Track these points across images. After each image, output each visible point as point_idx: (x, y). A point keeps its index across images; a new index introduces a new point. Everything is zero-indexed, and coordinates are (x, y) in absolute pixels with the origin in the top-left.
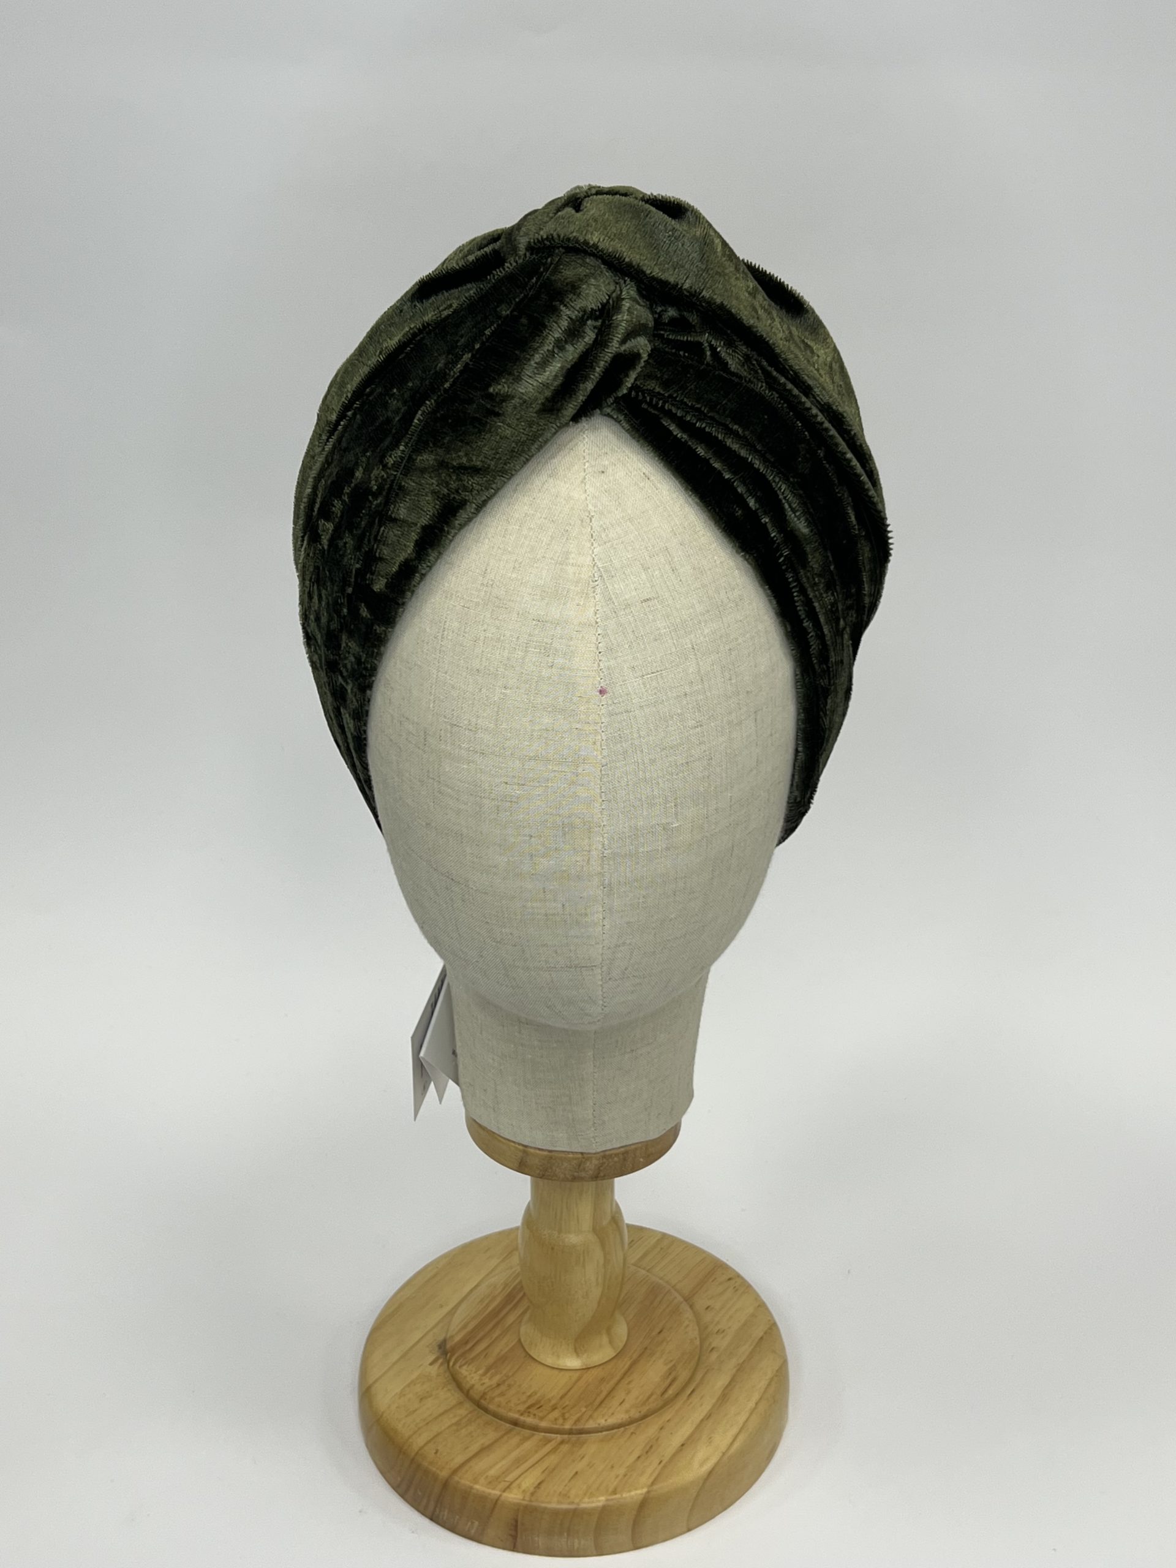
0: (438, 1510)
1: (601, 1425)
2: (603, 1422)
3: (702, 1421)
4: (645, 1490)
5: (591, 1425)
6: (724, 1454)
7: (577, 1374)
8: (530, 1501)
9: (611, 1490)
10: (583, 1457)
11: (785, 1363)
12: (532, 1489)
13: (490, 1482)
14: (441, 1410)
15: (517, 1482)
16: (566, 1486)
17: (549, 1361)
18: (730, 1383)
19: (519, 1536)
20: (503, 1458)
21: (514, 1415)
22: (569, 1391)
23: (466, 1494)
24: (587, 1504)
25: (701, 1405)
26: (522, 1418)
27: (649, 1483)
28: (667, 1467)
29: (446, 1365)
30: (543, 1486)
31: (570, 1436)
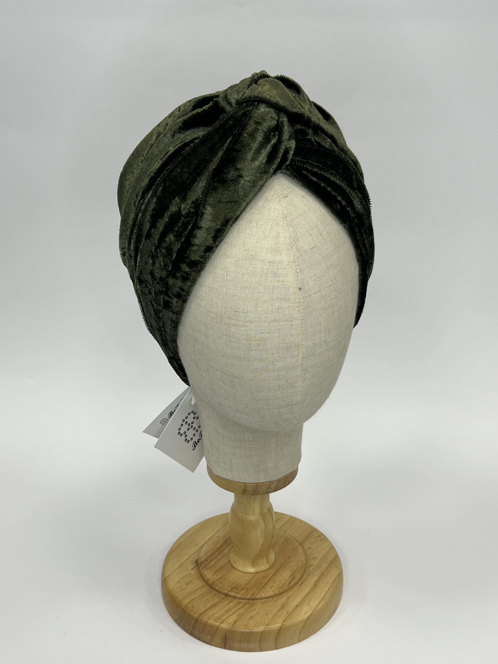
0: (193, 631)
1: (263, 597)
2: (263, 595)
3: (305, 596)
4: (280, 624)
5: (258, 596)
6: (314, 610)
7: (253, 574)
8: (232, 628)
9: (266, 624)
10: (254, 610)
11: (341, 572)
12: (233, 623)
13: (215, 620)
14: (195, 589)
15: (226, 620)
16: (247, 622)
17: (241, 569)
18: (318, 580)
19: (227, 642)
20: (221, 609)
21: (226, 592)
22: (250, 582)
23: (205, 625)
24: (256, 630)
25: (305, 589)
26: (230, 593)
27: (283, 622)
28: (290, 615)
29: (198, 570)
30: (237, 622)
31: (250, 601)
